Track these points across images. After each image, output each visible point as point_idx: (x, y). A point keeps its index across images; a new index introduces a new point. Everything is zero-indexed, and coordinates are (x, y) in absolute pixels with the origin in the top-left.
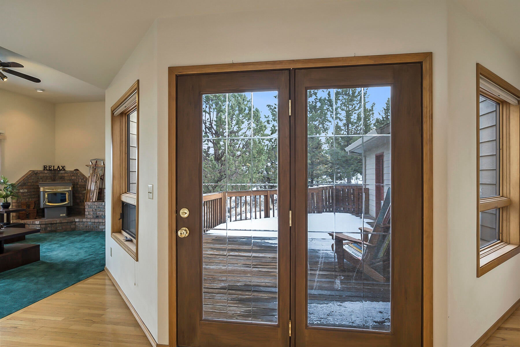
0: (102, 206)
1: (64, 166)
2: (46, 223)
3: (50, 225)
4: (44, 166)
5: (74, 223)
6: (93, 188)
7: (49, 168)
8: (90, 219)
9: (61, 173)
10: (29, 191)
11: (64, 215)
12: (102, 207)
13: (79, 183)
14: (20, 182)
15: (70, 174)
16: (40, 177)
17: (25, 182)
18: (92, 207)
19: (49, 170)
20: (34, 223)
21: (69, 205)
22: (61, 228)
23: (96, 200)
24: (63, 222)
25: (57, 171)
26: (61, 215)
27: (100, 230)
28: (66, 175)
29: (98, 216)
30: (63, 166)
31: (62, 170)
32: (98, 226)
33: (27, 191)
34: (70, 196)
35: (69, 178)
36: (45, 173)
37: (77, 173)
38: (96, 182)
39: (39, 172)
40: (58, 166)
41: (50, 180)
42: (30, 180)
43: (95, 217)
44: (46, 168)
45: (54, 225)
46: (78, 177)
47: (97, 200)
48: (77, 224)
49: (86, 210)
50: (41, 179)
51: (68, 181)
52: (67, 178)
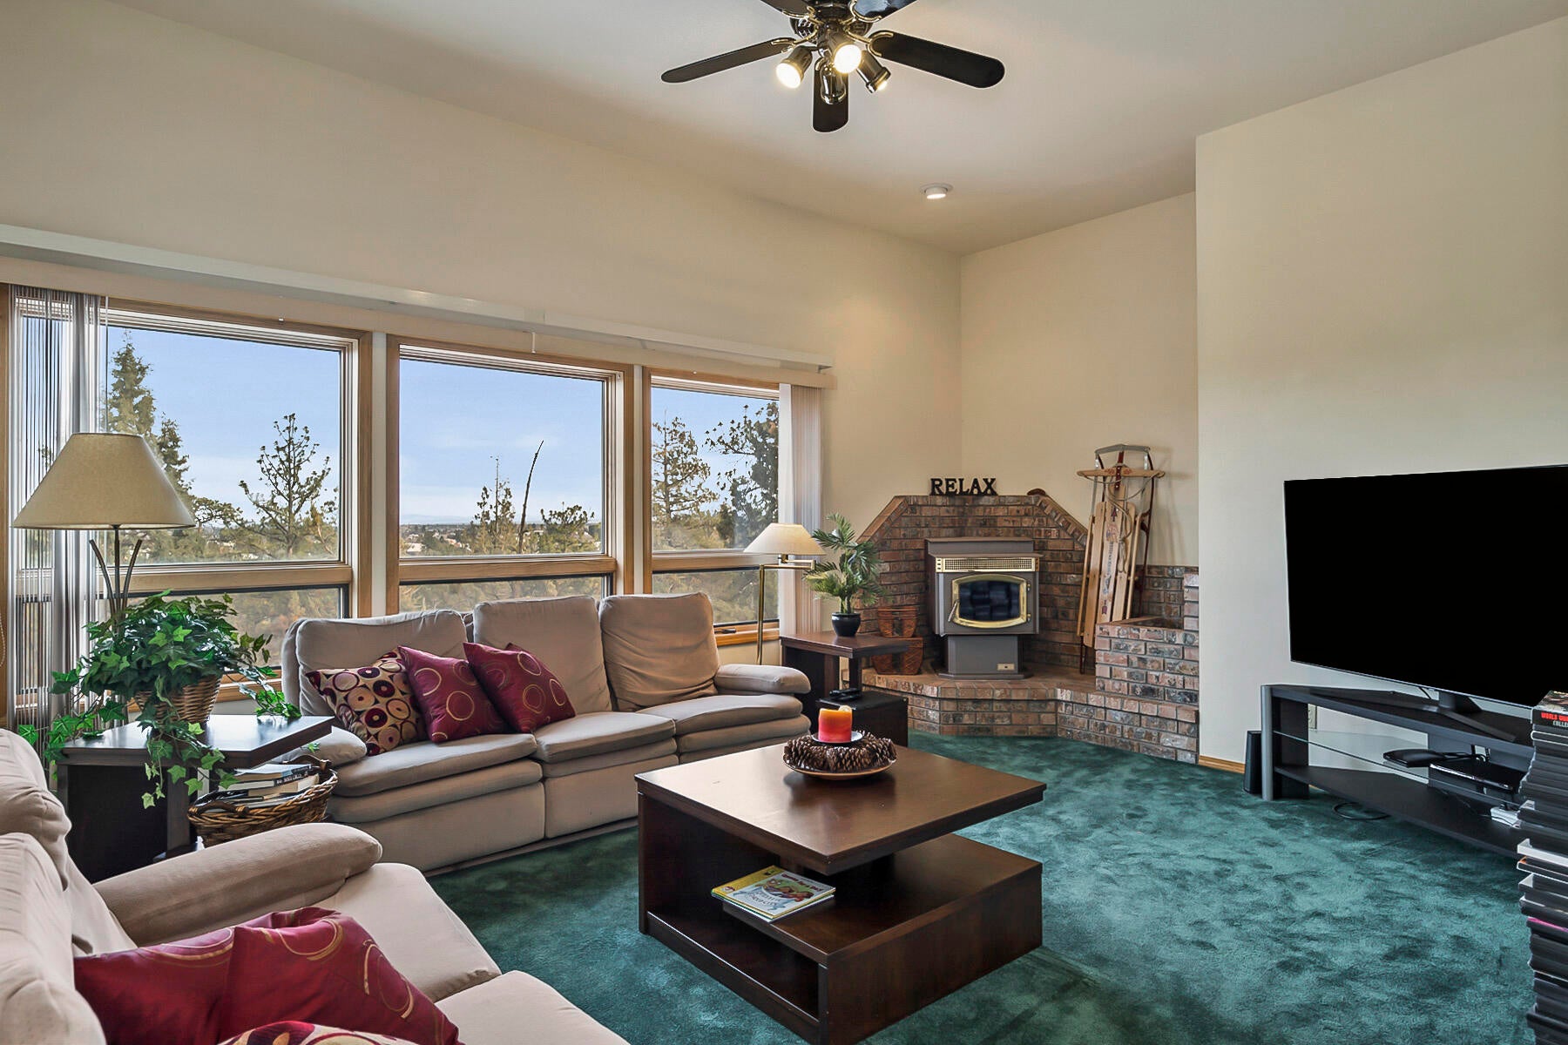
0: (1172, 647)
1: (993, 480)
2: (961, 696)
3: (970, 703)
4: (933, 480)
5: (1053, 703)
6: (1110, 566)
7: (948, 486)
8: (1119, 700)
9: (985, 507)
10: (895, 570)
11: (1011, 667)
12: (1171, 652)
13: (1051, 544)
14: (872, 537)
15: (1016, 508)
16: (923, 519)
17: (885, 537)
18: (1126, 648)
19: (948, 494)
20: (919, 692)
21: (1029, 630)
22: (1007, 721)
23: (1124, 617)
24: (1014, 698)
25: (971, 497)
26: (1001, 667)
27: (1163, 752)
28: (1001, 514)
29: (1152, 691)
30: (989, 481)
31: (985, 493)
32: (1155, 734)
33: (888, 570)
34: (1031, 596)
35: (1011, 525)
36: (936, 506)
37: (1044, 505)
38: (1124, 540)
39: (920, 503)
40: (976, 481)
41: (951, 531)
42: (898, 530)
43: (1139, 690)
44: (938, 486)
45: (986, 705)
46: (1045, 519)
47: (1131, 617)
48: (1062, 710)
49: (1100, 658)
50: (927, 526)
51: (1007, 536)
52: (1006, 524)
